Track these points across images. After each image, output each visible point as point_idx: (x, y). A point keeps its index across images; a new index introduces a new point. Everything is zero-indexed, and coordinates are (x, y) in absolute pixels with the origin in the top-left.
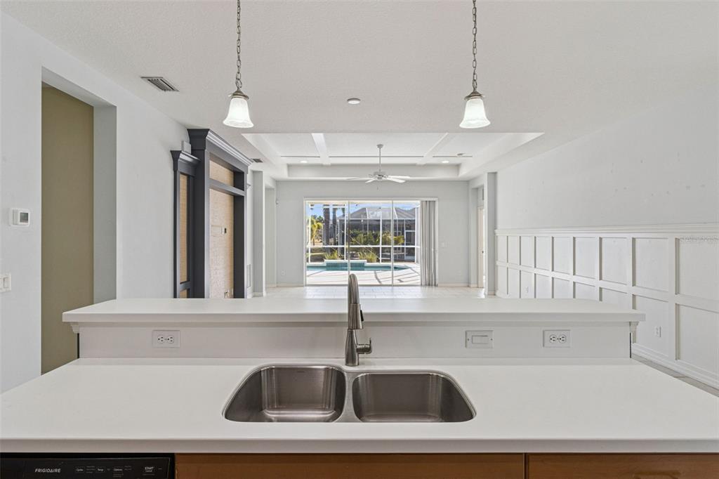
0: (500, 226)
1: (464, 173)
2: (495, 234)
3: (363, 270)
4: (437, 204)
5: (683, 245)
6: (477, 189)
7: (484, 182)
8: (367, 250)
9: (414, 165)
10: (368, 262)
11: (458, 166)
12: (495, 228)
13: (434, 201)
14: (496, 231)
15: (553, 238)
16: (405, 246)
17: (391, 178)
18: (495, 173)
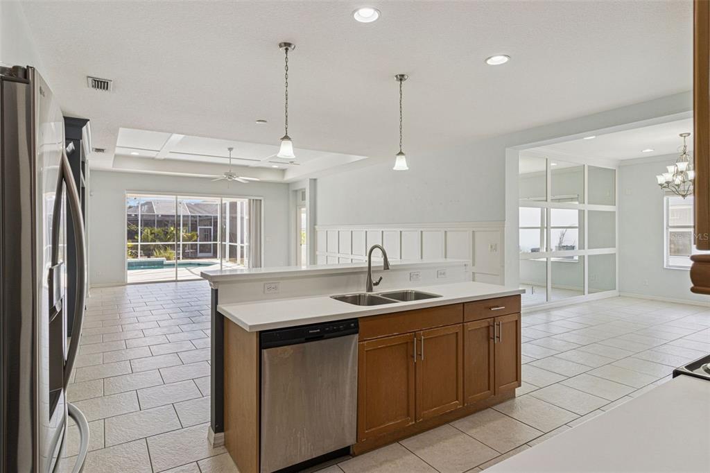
0: (319, 221)
1: (289, 177)
2: (314, 229)
3: (162, 268)
4: (263, 202)
5: (448, 234)
6: (296, 191)
7: (307, 186)
8: (165, 247)
9: (247, 167)
10: (167, 260)
11: (283, 171)
12: (315, 225)
13: (261, 200)
14: (316, 227)
15: (366, 232)
16: (198, 243)
17: (240, 179)
18: (315, 180)
